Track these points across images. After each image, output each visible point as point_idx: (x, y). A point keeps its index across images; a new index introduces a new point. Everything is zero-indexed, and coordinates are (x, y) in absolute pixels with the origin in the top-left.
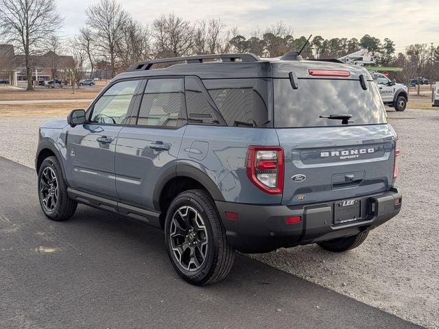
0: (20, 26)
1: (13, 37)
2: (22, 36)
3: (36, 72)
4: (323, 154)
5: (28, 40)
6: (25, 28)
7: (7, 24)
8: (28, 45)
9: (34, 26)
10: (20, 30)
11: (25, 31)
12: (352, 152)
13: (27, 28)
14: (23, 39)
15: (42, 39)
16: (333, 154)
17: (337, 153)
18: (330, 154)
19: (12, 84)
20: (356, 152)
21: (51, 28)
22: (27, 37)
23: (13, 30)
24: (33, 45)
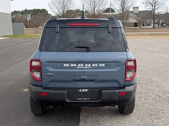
0: (152, 3)
1: (149, 7)
2: (153, 7)
3: (160, 21)
4: (65, 65)
5: (155, 8)
6: (154, 3)
7: (147, 3)
8: (154, 10)
9: (157, 3)
10: (152, 4)
11: (154, 5)
12: (86, 65)
13: (155, 3)
14: (153, 8)
15: (161, 8)
16: (72, 65)
17: (75, 65)
18: (70, 65)
19: (151, 26)
20: (89, 65)
21: (165, 3)
22: (155, 7)
23: (150, 4)
24: (156, 10)
